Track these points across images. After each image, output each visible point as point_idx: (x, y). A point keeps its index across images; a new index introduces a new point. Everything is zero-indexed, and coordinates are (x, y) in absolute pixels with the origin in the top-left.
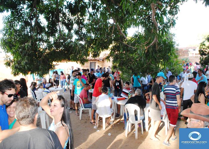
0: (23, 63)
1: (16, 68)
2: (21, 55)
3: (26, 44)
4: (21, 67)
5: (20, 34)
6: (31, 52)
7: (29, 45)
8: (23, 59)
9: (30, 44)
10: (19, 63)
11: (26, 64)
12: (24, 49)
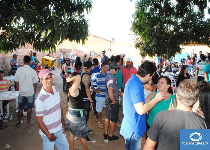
0: (151, 45)
1: (145, 49)
2: (149, 37)
3: (155, 27)
4: (149, 49)
5: (150, 17)
6: (159, 34)
7: (157, 27)
8: (151, 41)
9: (159, 27)
10: (147, 45)
11: (154, 46)
12: (152, 31)
